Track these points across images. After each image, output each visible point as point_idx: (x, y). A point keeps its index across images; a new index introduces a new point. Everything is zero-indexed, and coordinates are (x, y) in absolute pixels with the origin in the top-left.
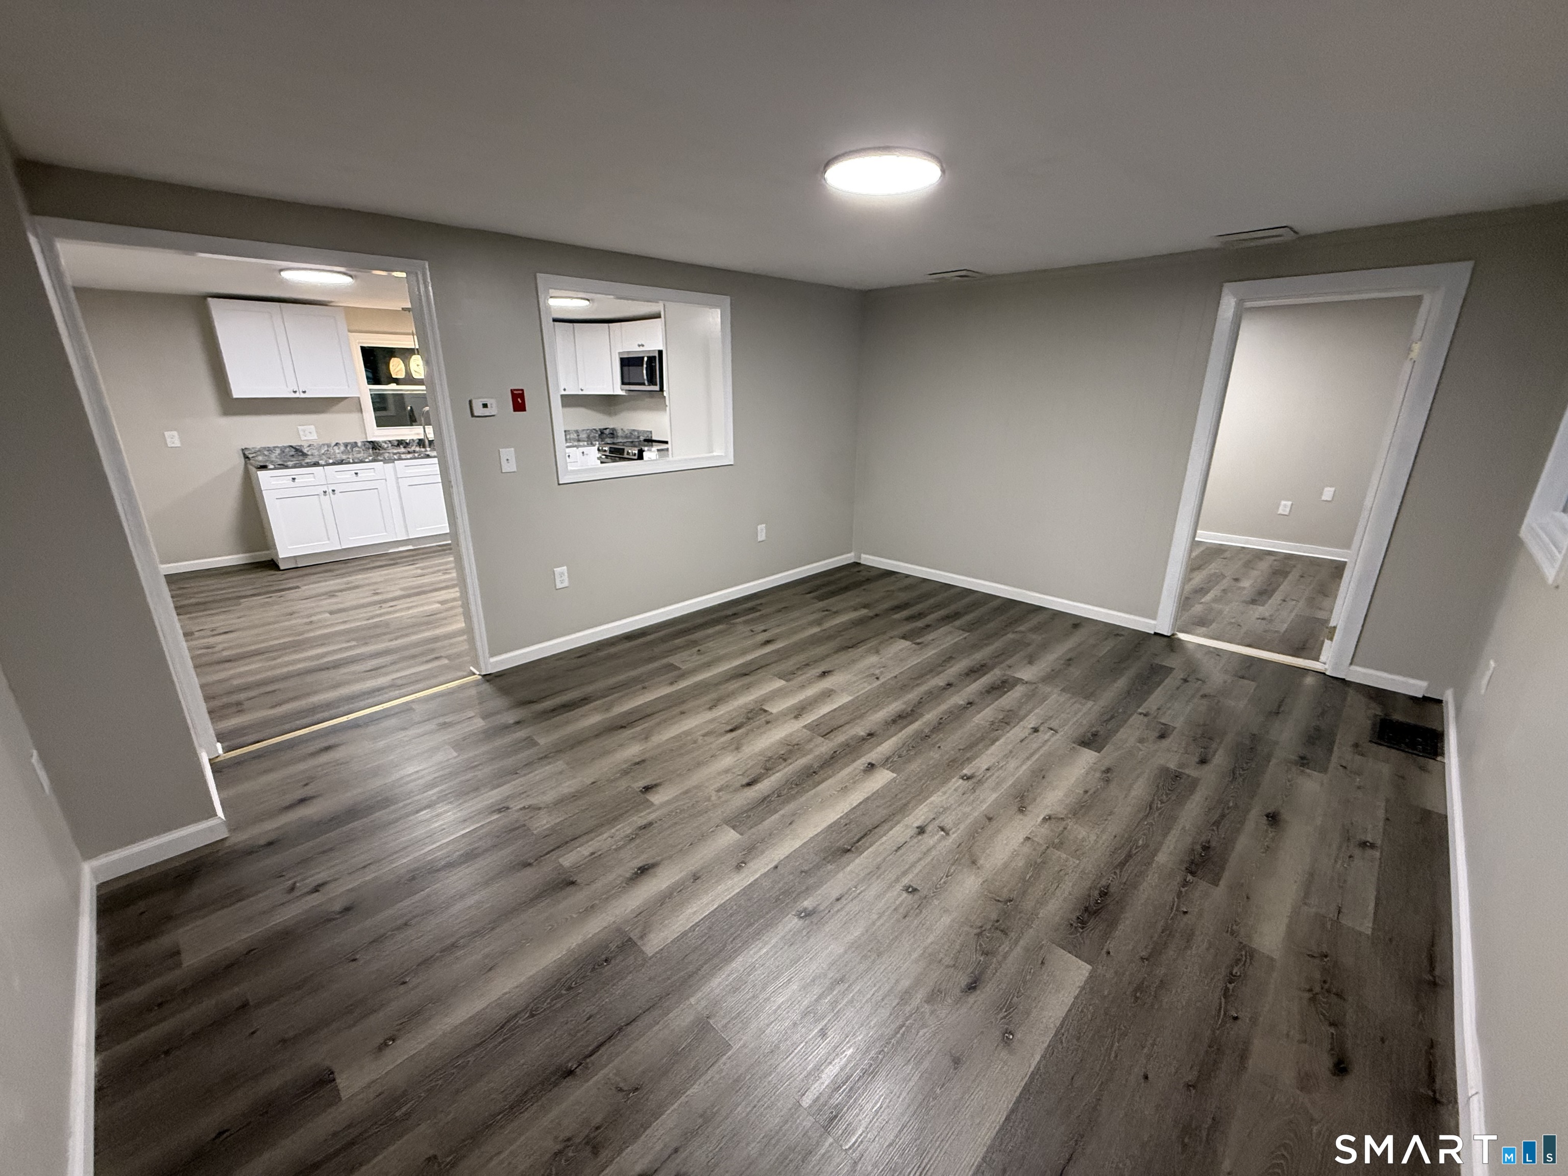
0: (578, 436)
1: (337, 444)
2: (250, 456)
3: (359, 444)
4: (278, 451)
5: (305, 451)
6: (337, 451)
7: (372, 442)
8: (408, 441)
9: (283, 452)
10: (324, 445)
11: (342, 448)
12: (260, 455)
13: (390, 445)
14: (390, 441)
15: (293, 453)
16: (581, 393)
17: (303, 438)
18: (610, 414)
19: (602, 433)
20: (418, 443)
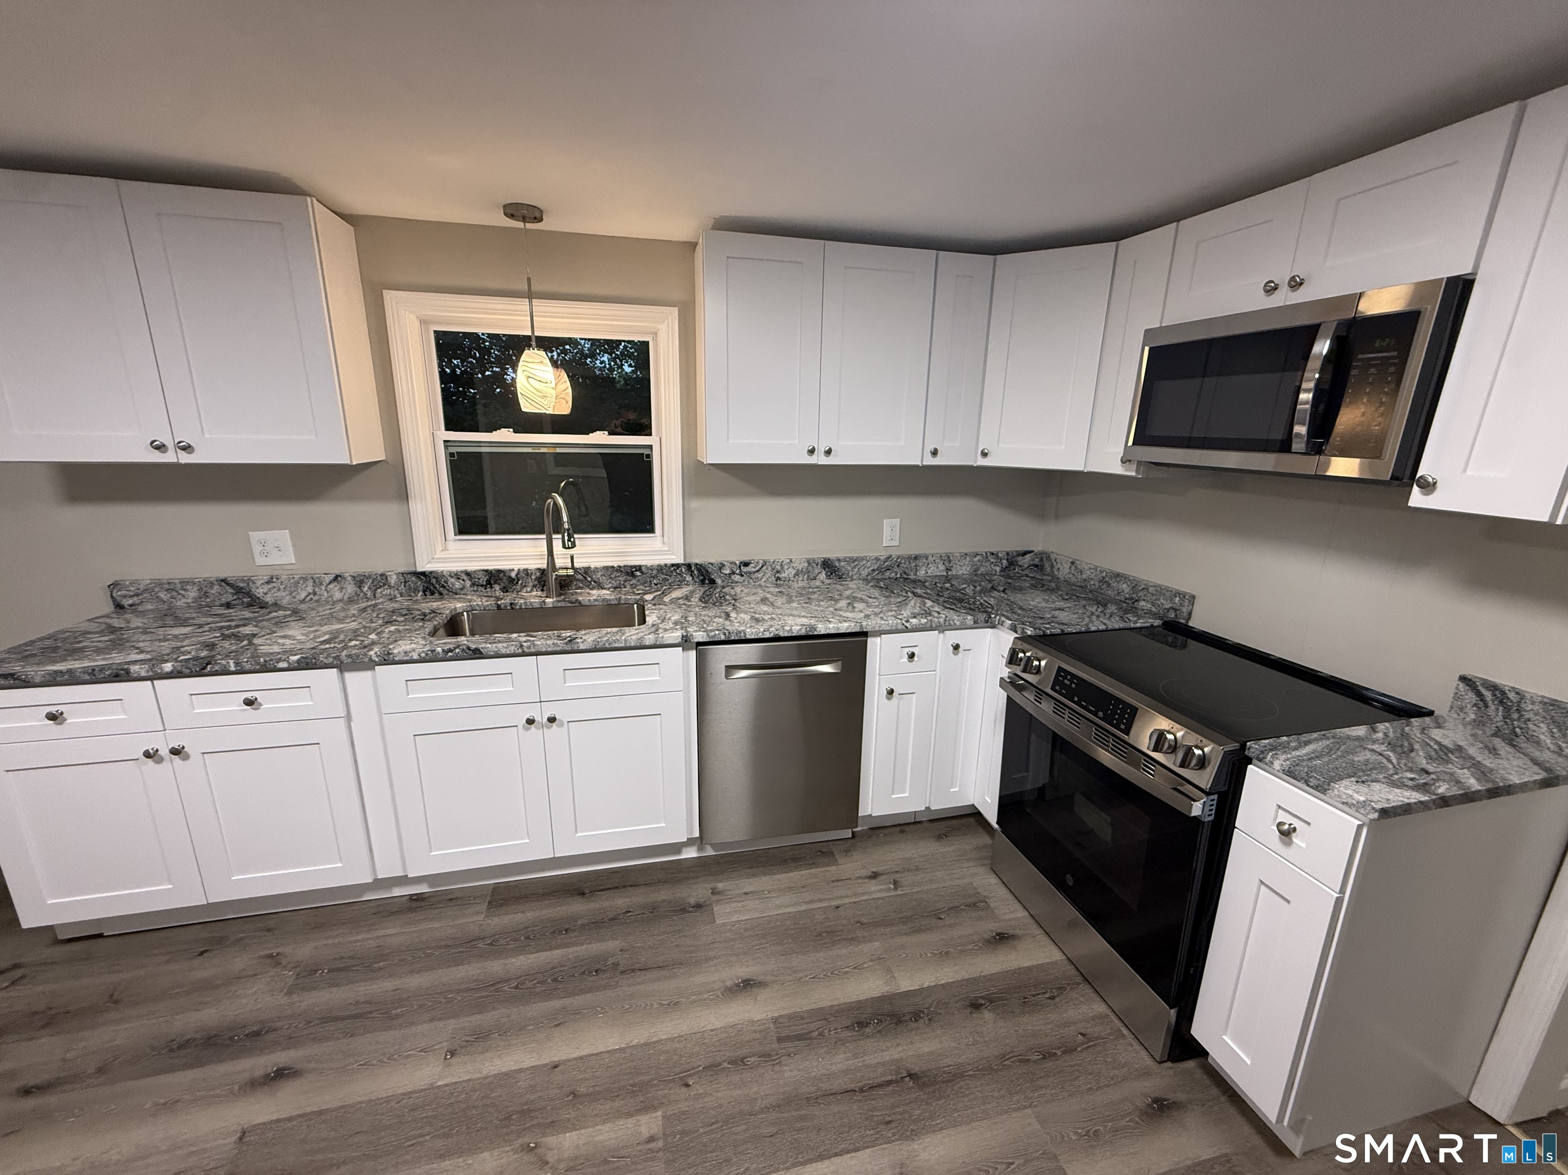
0: (948, 570)
1: (337, 578)
2: (126, 602)
3: (393, 580)
4: (192, 593)
5: (259, 592)
6: (338, 595)
7: (423, 574)
8: (513, 575)
9: (206, 594)
10: (305, 579)
11: (351, 589)
12: (148, 601)
13: (468, 583)
14: (468, 574)
15: (230, 598)
16: (982, 462)
17: (260, 560)
18: (1040, 514)
19: (1012, 563)
20: (539, 579)
